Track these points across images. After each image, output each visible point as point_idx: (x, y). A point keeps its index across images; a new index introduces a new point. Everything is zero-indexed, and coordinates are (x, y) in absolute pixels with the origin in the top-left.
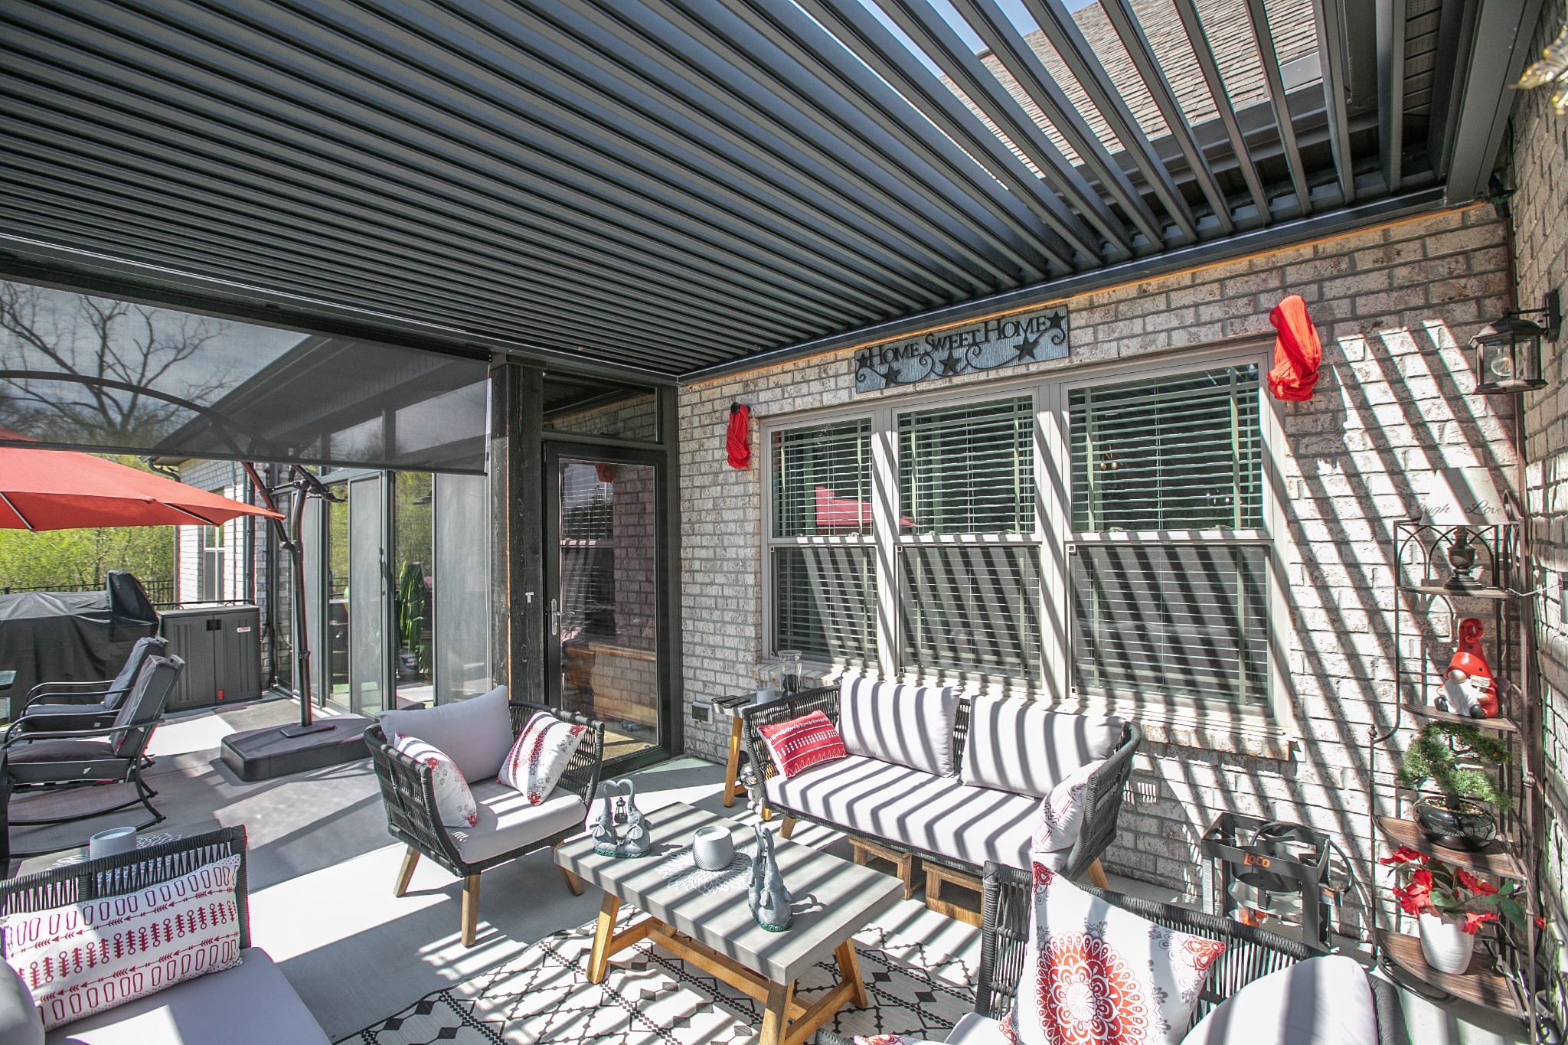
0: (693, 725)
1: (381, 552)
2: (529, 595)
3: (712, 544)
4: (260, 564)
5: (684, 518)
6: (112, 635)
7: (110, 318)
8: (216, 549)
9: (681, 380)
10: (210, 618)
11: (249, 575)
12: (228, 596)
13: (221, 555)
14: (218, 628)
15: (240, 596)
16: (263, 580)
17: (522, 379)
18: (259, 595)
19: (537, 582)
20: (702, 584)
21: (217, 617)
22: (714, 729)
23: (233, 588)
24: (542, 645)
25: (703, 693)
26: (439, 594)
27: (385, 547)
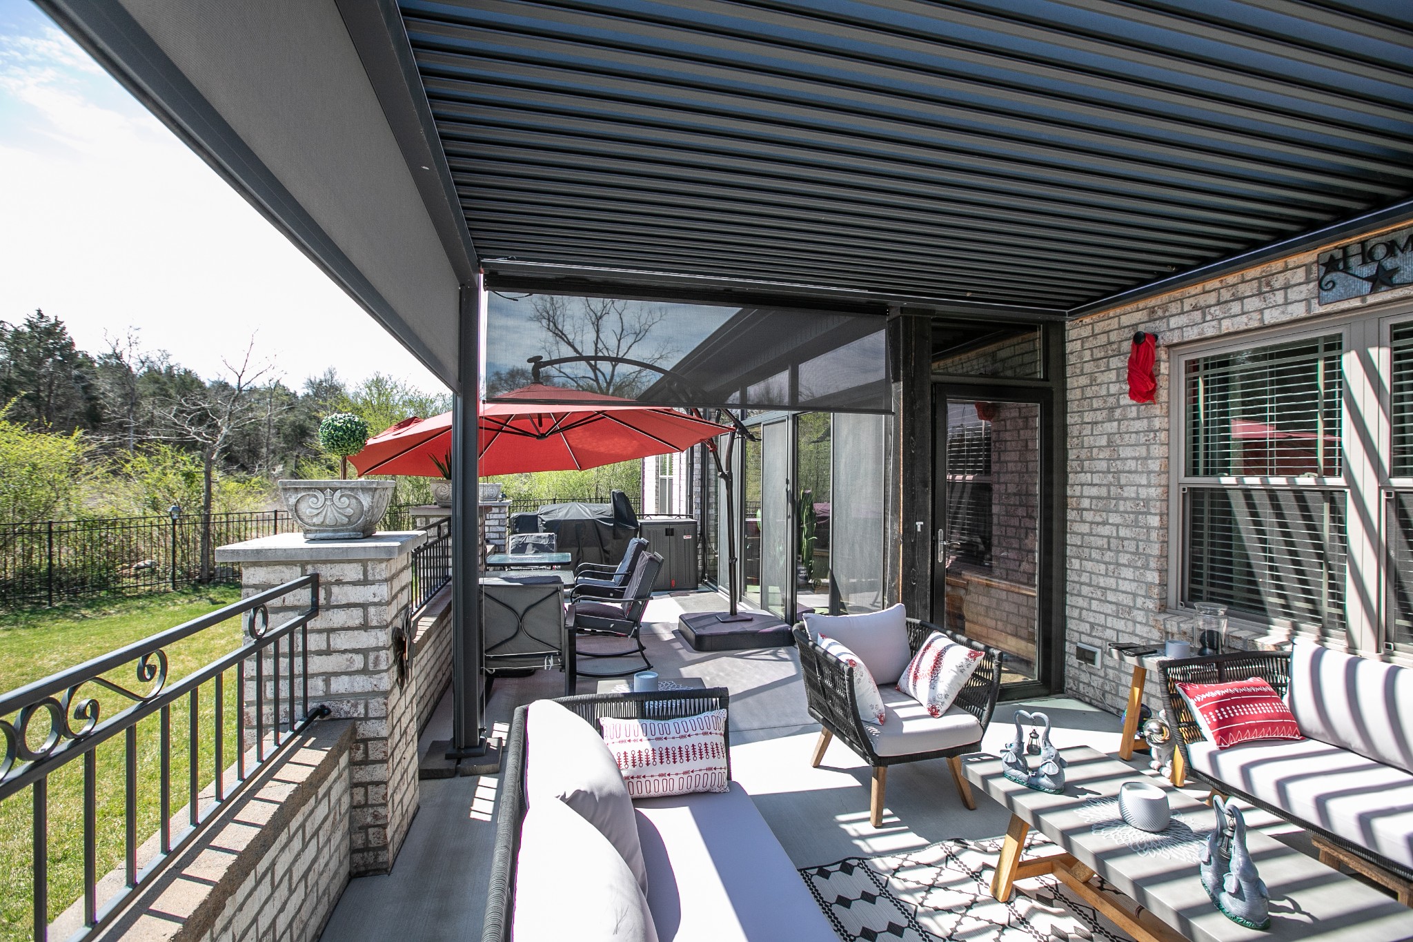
0: (1077, 665)
1: (787, 482)
2: (919, 524)
3: (1105, 482)
4: (697, 489)
5: (1072, 455)
6: (614, 534)
7: (601, 317)
8: (667, 476)
9: (1070, 314)
10: (668, 527)
11: (690, 497)
12: (675, 511)
13: (671, 480)
14: (672, 535)
15: (683, 512)
16: (699, 501)
17: (914, 329)
18: (697, 511)
19: (927, 514)
20: (1092, 523)
21: (671, 527)
22: (1103, 674)
23: (679, 506)
24: (929, 571)
25: (1090, 635)
26: (836, 519)
27: (790, 478)
